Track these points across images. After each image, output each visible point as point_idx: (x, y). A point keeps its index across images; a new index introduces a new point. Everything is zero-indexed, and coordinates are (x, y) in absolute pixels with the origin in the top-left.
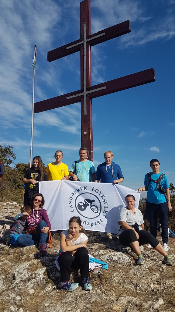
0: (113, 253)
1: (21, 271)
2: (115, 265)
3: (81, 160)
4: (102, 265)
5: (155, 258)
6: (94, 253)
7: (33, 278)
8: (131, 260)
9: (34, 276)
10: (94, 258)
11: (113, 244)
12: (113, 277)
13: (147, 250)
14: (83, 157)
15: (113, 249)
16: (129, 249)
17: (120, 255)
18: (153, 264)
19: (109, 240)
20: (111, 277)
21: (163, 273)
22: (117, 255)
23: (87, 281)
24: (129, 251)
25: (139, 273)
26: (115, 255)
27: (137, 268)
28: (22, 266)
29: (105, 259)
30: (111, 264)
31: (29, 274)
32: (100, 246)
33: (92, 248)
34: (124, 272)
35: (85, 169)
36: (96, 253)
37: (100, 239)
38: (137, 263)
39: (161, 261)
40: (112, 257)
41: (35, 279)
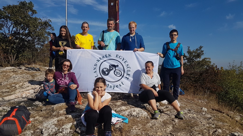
0: (133, 109)
1: (49, 126)
2: (134, 120)
3: (109, 30)
4: (123, 119)
5: (168, 112)
6: (117, 109)
7: (60, 132)
8: (149, 115)
9: (61, 130)
10: (116, 113)
11: (134, 101)
12: (132, 130)
13: (162, 106)
14: (110, 28)
15: (133, 105)
16: (147, 106)
17: (139, 111)
18: (167, 118)
19: (131, 97)
20: (130, 130)
21: (175, 126)
22: (137, 110)
23: (108, 134)
24: (147, 107)
25: (155, 126)
26: (134, 111)
27: (153, 122)
28: (50, 122)
29: (126, 115)
30: (131, 118)
31: (56, 129)
32: (123, 103)
33: (116, 105)
34: (142, 125)
35: (112, 39)
36: (119, 109)
37: (124, 97)
38: (153, 118)
39: (173, 116)
40: (132, 112)
41: (62, 133)
